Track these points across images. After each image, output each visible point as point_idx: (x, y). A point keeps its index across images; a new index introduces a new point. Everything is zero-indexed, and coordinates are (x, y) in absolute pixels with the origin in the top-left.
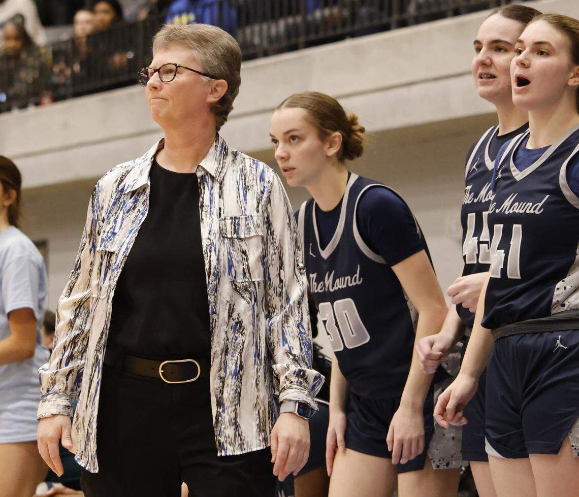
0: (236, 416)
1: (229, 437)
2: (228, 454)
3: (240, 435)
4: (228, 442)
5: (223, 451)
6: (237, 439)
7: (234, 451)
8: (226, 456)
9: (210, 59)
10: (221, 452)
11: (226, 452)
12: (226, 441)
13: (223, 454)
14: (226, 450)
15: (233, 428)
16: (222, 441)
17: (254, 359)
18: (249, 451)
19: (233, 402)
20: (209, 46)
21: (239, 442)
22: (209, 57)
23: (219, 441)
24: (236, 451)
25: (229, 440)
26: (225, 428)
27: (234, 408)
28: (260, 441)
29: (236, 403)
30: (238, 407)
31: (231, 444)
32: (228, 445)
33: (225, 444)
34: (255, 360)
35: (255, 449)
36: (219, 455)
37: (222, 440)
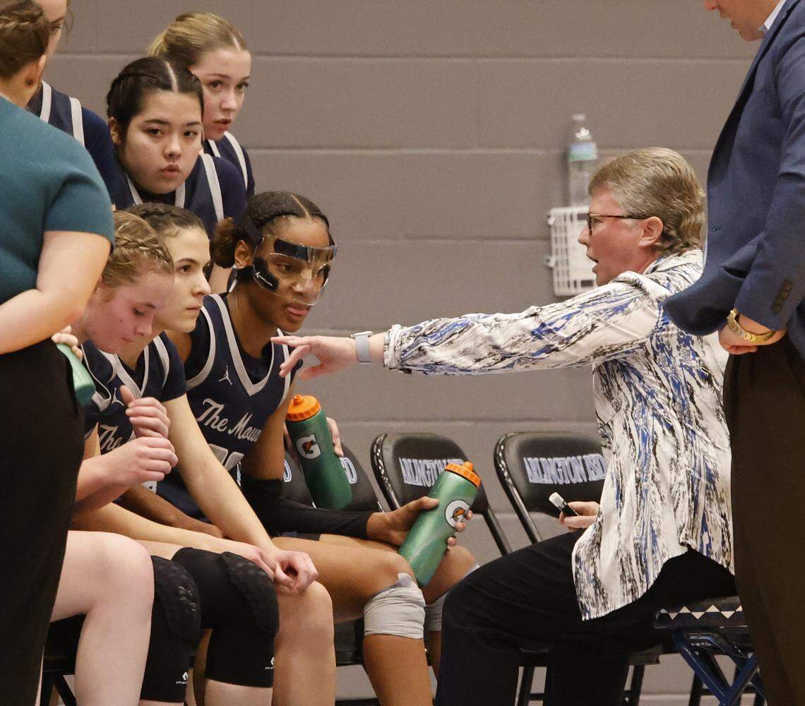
0: (595, 571)
1: (590, 597)
2: (592, 617)
3: (602, 592)
4: (590, 604)
5: (587, 614)
6: (598, 597)
7: (598, 613)
8: (590, 620)
9: (631, 198)
10: (585, 615)
11: (590, 615)
12: (588, 602)
13: (587, 618)
14: (589, 613)
15: (592, 585)
16: (583, 603)
17: (616, 501)
18: (612, 609)
19: (590, 555)
20: (629, 182)
21: (603, 601)
22: (630, 196)
23: (581, 602)
24: (600, 612)
25: (590, 601)
26: (584, 587)
27: (591, 562)
28: (624, 595)
29: (595, 555)
30: (597, 560)
31: (593, 605)
32: (591, 607)
33: (587, 605)
34: (617, 503)
35: (619, 606)
36: (583, 619)
37: (583, 601)
